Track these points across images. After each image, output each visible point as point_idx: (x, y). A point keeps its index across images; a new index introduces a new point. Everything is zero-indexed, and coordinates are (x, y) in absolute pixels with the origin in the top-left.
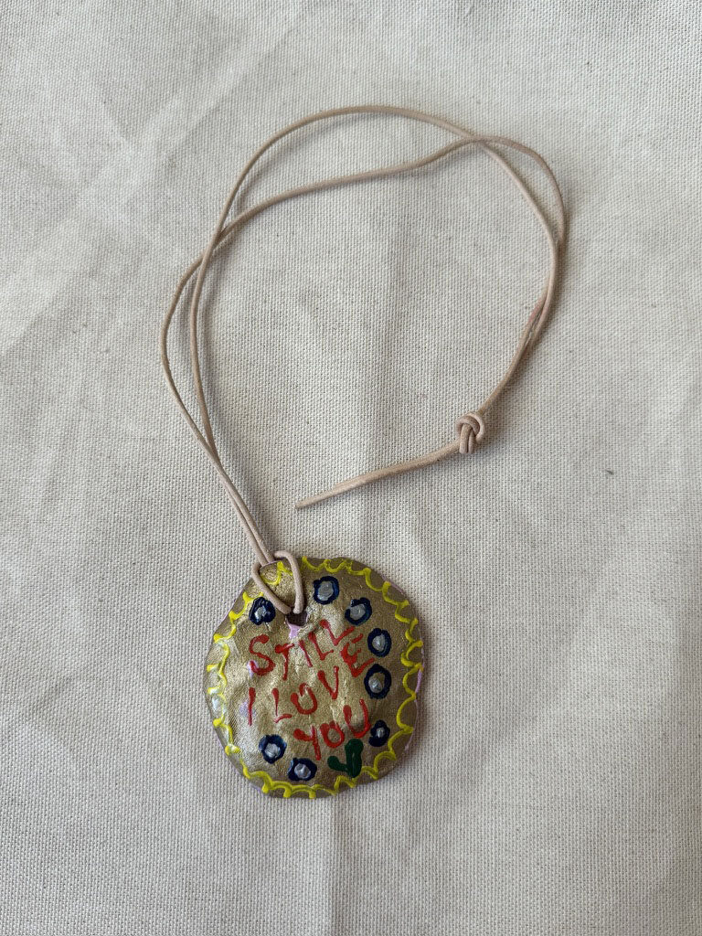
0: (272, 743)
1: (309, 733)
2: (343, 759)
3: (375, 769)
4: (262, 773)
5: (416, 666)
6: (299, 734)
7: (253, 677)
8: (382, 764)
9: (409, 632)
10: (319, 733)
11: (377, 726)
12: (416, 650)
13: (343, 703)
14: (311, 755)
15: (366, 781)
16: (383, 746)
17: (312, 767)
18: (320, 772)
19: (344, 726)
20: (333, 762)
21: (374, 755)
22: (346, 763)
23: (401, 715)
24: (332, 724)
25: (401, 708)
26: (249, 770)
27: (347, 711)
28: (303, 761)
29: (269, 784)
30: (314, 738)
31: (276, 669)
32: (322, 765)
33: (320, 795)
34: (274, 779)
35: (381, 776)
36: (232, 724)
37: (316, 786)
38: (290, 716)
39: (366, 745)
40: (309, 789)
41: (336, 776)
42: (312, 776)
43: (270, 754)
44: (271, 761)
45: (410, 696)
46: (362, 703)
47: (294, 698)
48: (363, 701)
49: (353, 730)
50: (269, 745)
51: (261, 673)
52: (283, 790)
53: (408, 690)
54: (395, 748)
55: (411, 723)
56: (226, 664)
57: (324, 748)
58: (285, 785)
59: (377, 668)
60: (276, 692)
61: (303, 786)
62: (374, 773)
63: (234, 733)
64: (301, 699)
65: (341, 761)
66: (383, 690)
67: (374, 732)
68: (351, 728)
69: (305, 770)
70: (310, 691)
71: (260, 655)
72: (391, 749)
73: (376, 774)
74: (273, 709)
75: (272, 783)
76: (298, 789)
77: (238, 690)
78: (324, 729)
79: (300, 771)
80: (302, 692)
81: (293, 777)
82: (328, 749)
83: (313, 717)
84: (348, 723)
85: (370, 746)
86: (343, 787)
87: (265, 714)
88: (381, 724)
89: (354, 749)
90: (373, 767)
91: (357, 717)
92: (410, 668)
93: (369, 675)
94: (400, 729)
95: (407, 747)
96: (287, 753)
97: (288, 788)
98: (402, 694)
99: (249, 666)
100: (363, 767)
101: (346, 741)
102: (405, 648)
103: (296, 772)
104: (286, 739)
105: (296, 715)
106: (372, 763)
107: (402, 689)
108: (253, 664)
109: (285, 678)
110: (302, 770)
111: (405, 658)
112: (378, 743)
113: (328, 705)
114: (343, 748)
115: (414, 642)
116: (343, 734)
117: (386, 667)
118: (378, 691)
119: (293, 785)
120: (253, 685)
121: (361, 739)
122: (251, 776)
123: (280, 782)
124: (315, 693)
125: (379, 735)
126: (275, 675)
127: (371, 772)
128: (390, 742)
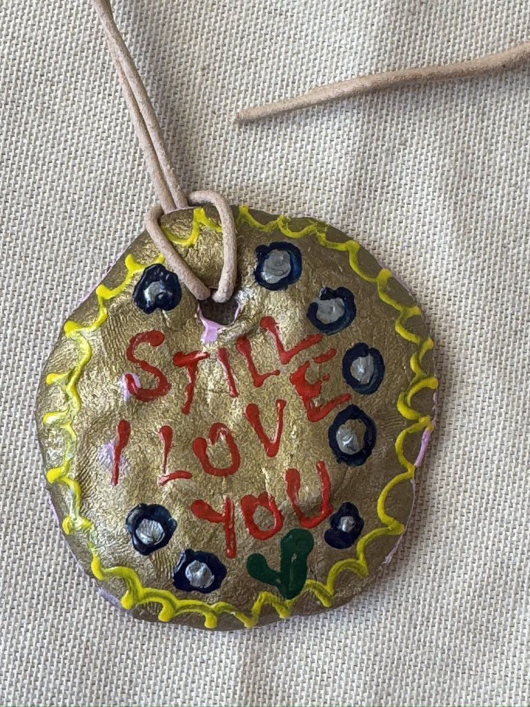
0: (151, 518)
1: (220, 508)
2: (274, 561)
3: (328, 588)
4: (125, 570)
5: (422, 420)
6: (200, 509)
7: (129, 402)
8: (343, 580)
9: (417, 359)
10: (239, 513)
11: (342, 514)
13: (286, 464)
14: (219, 548)
15: (308, 609)
16: (349, 549)
17: (217, 570)
18: (229, 578)
19: (284, 503)
20: (256, 565)
21: (330, 562)
22: (278, 569)
23: (386, 501)
24: (264, 499)
25: (387, 488)
26: (103, 564)
27: (293, 478)
28: (203, 557)
29: (134, 592)
30: (228, 519)
31: (172, 394)
32: (236, 569)
33: (225, 623)
34: (146, 584)
35: (338, 603)
36: (82, 479)
37: (222, 604)
38: (188, 476)
39: (319, 541)
40: (207, 610)
41: (258, 590)
42: (215, 585)
43: (145, 539)
44: (146, 550)
45: (406, 470)
46: (321, 468)
47: (199, 447)
48: (323, 464)
49: (299, 512)
50: (145, 522)
51: (143, 396)
52: (160, 606)
53: (402, 459)
54: (369, 558)
55: (401, 518)
56: (81, 375)
57: (244, 537)
58: (165, 598)
59: (354, 413)
60: (167, 432)
61: (199, 603)
62: (325, 596)
63: (84, 495)
64: (210, 450)
65: (270, 564)
66: (361, 452)
67: (335, 522)
68: (296, 508)
69: (205, 573)
70: (230, 438)
71: (144, 365)
72: (361, 556)
73: (328, 599)
74: (159, 460)
75: (142, 591)
76: (188, 607)
77: (98, 424)
78: (249, 505)
79: (196, 573)
80: (214, 437)
81: (181, 583)
82: (252, 541)
83: (230, 482)
84: (293, 499)
85: (327, 546)
86: (268, 616)
87: (144, 468)
88: (350, 510)
89: (296, 547)
90: (325, 583)
91: (310, 490)
92: (411, 422)
93: (339, 422)
94: (384, 525)
95: (389, 558)
96: (176, 538)
97: (169, 602)
98: (393, 465)
99: (123, 383)
100: (308, 582)
101: (285, 531)
102: (407, 386)
103: (188, 574)
104: (176, 514)
105: (201, 475)
106: (325, 575)
107: (392, 453)
108: (130, 379)
109: (186, 410)
110: (199, 574)
111: (405, 403)
112: (341, 541)
113: (259, 466)
114: (278, 541)
115: (424, 378)
116: (280, 517)
117: (370, 412)
118: (351, 453)
119: (180, 598)
120: (127, 416)
121: (312, 531)
122: (104, 575)
123: (155, 590)
124: (237, 442)
125: (344, 527)
126: (169, 402)
127: (321, 592)
128: (360, 544)
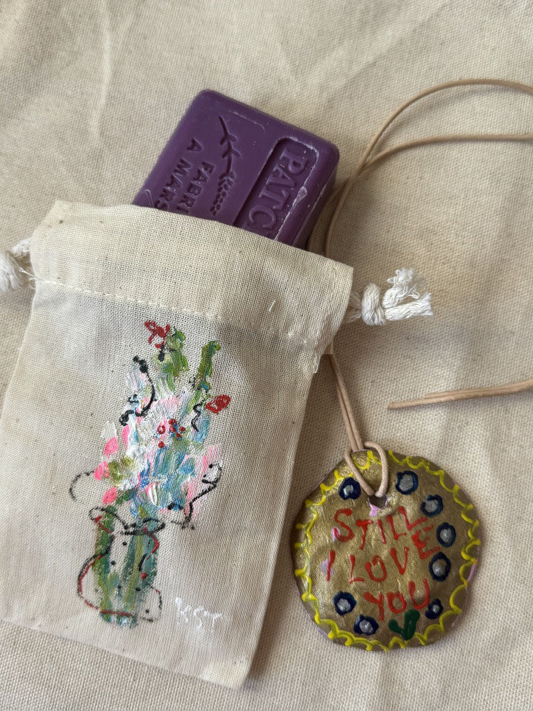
0: (344, 598)
1: (377, 597)
2: (401, 624)
3: (425, 637)
4: (331, 622)
5: (472, 560)
6: (368, 597)
7: (335, 542)
8: (432, 633)
9: (471, 531)
10: (386, 599)
11: (434, 603)
12: (475, 546)
13: (409, 579)
14: (376, 616)
15: (415, 645)
16: (436, 620)
17: (375, 626)
18: (380, 630)
19: (407, 597)
20: (393, 625)
21: (427, 625)
22: (403, 627)
23: (454, 598)
24: (398, 595)
25: (454, 592)
26: (321, 617)
27: (412, 586)
28: (368, 619)
29: (335, 632)
30: (381, 602)
31: (355, 539)
32: (383, 626)
33: (376, 649)
34: (340, 629)
35: (428, 643)
36: (312, 577)
37: (375, 641)
38: (363, 580)
39: (423, 616)
40: (368, 643)
41: (392, 637)
42: (374, 632)
43: (342, 608)
45: (462, 583)
46: (426, 583)
47: (368, 567)
48: (426, 580)
49: (414, 602)
50: (342, 600)
51: (342, 539)
52: (346, 640)
53: (462, 578)
54: (445, 624)
55: (460, 606)
56: (313, 526)
57: (388, 612)
58: (349, 636)
59: (441, 556)
60: (353, 558)
61: (364, 639)
63: (313, 584)
64: (373, 568)
65: (399, 625)
66: (444, 575)
67: (430, 608)
68: (413, 600)
69: (369, 626)
70: (382, 564)
71: (343, 525)
72: (441, 623)
73: (424, 641)
74: (349, 571)
75: (338, 631)
76: (359, 640)
77: (321, 551)
78: (391, 596)
79: (366, 626)
80: (375, 562)
81: (357, 630)
82: (391, 613)
83: (382, 585)
84: (412, 595)
85: (426, 618)
86: (396, 646)
87: (342, 575)
88: (438, 602)
89: (412, 618)
90: (423, 635)
91: (420, 593)
92: (467, 561)
93: (434, 560)
94: (452, 609)
95: (453, 624)
96: (356, 609)
97: (350, 637)
98: (458, 581)
99: (333, 532)
100: (416, 633)
101: (407, 610)
102: (466, 544)
103: (361, 626)
104: (357, 598)
105: (368, 580)
106: (424, 631)
107: (458, 576)
108: (336, 531)
109: (362, 548)
111: (465, 552)
112: (432, 616)
113: (396, 578)
114: (403, 614)
115: (474, 540)
116: (405, 604)
117: (449, 556)
118: (439, 575)
119: (355, 636)
120: (334, 548)
121: (419, 611)
122: (320, 622)
123: (345, 632)
124: (386, 566)
125: (434, 610)
126: (354, 543)
127: (421, 639)
128: (441, 618)
